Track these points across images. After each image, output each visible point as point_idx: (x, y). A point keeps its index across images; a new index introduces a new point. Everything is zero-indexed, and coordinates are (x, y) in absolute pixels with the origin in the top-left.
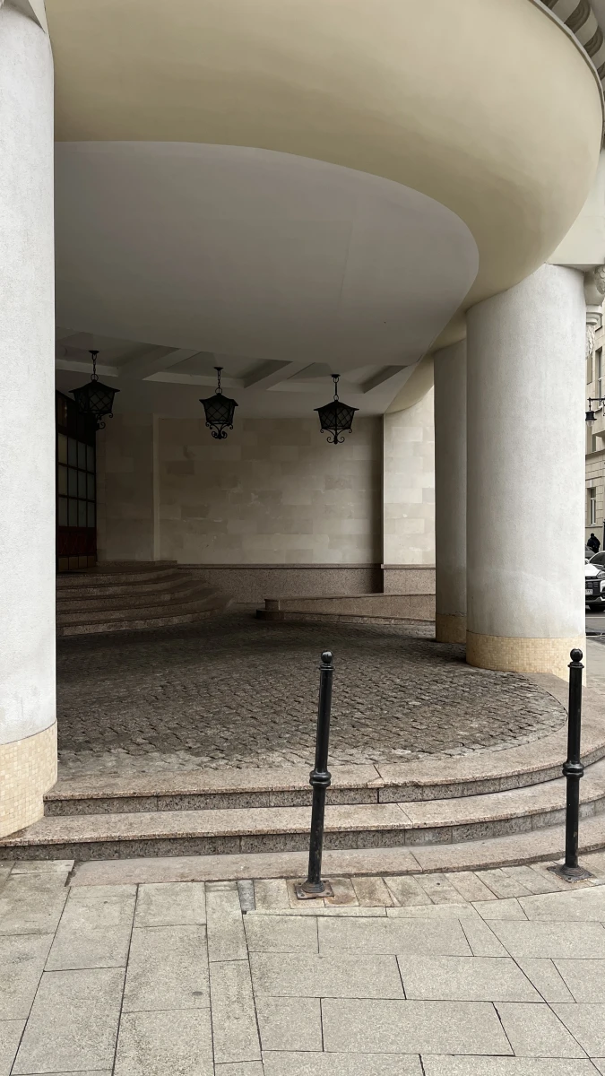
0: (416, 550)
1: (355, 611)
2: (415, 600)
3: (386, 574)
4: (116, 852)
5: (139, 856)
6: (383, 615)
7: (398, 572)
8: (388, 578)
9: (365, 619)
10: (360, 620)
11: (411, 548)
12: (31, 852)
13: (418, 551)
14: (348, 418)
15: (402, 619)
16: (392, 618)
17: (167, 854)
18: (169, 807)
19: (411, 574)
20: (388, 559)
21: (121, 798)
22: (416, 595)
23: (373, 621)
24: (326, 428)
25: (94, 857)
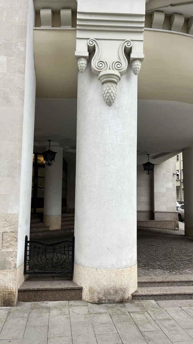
0: (164, 207)
1: (150, 226)
2: (167, 222)
3: (155, 214)
4: (164, 298)
5: (171, 299)
6: (158, 227)
7: (159, 213)
8: (156, 216)
9: (153, 228)
10: (152, 229)
11: (163, 206)
12: (142, 297)
13: (165, 207)
14: (152, 167)
15: (164, 228)
16: (161, 228)
17: (178, 299)
18: (171, 285)
19: (163, 214)
20: (156, 209)
21: (158, 282)
22: (168, 221)
23: (156, 229)
24: (145, 170)
25: (159, 299)
